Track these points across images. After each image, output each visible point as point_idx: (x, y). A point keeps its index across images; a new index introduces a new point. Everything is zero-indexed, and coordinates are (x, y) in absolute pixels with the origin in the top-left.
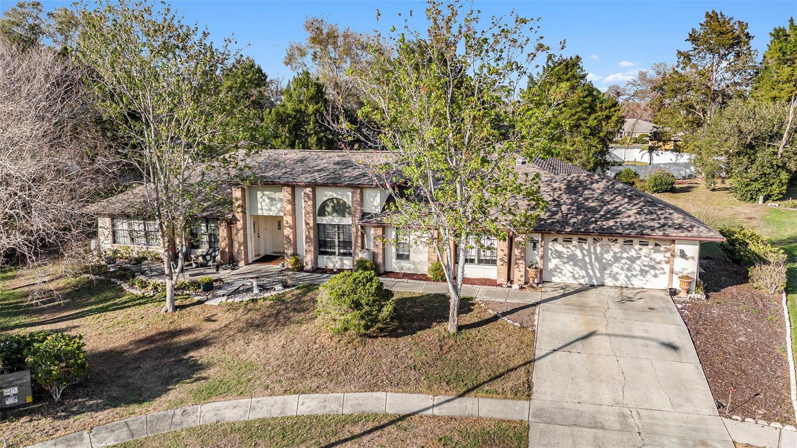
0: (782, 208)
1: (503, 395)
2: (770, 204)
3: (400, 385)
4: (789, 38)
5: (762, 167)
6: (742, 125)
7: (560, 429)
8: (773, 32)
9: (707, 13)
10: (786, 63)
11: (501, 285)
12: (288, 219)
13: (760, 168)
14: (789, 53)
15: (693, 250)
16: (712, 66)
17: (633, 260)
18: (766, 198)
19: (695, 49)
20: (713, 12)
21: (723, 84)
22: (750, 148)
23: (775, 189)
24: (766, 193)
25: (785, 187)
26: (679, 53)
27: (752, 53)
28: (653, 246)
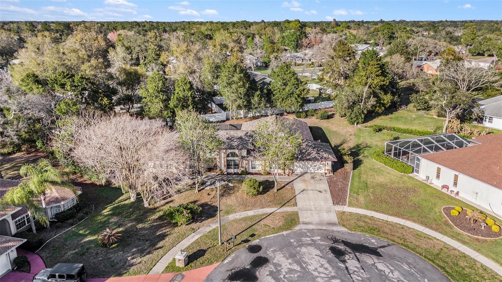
0: (362, 127)
1: (291, 206)
2: (358, 125)
3: (269, 206)
7: (304, 212)
11: (282, 175)
12: (218, 159)
13: (355, 113)
15: (330, 163)
17: (315, 166)
23: (360, 120)
24: (357, 122)
25: (363, 120)
28: (320, 162)
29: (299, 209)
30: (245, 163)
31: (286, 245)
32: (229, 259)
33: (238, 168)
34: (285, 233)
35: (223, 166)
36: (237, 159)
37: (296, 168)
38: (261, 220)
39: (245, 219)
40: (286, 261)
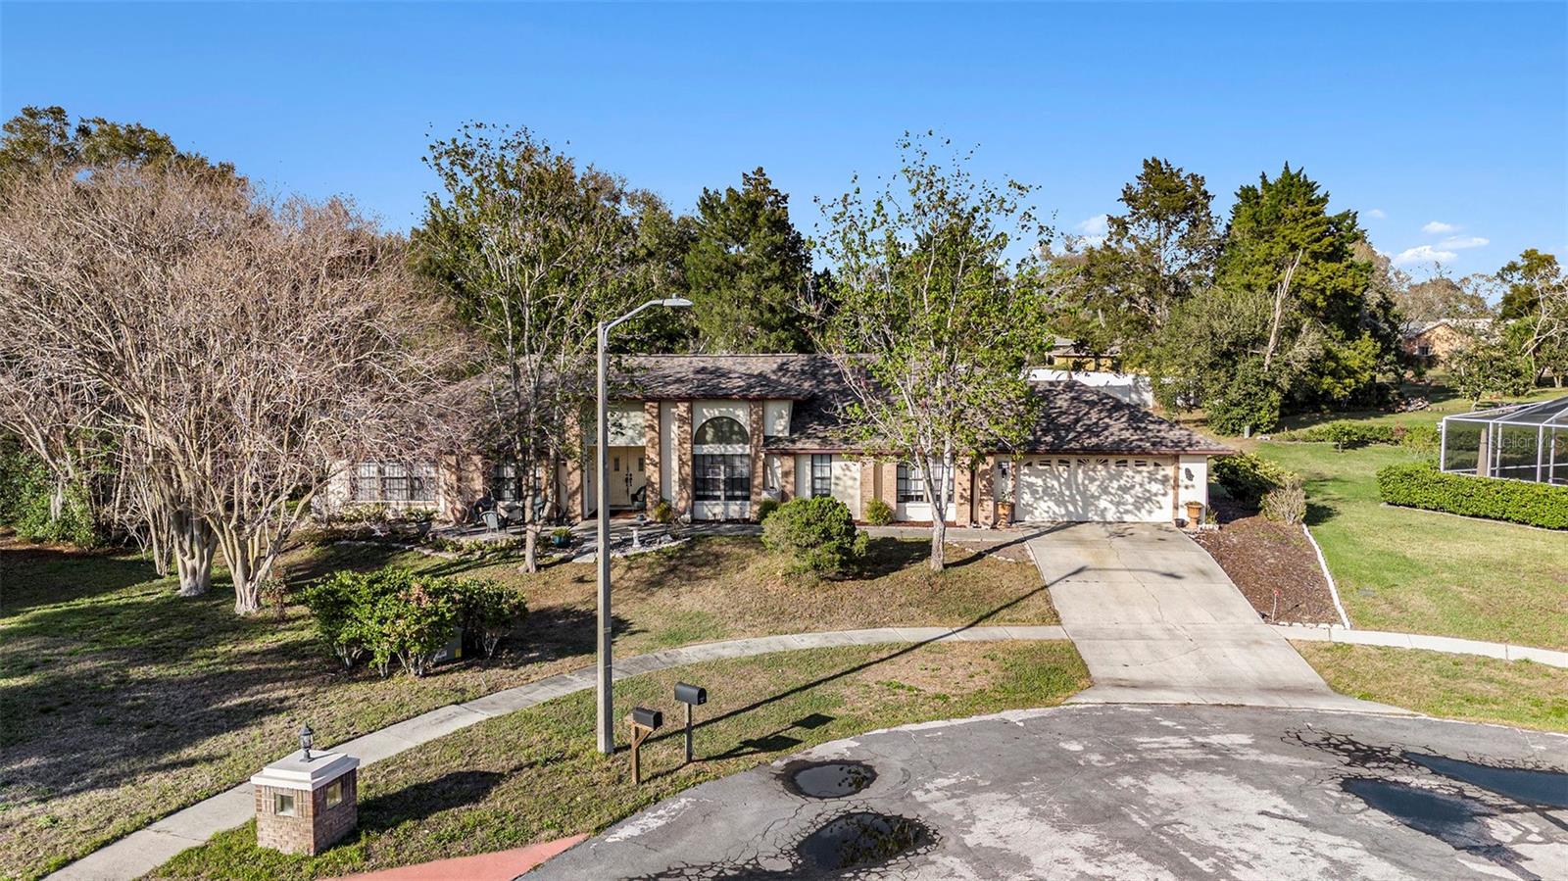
0: (1276, 442)
1: (1029, 622)
2: (1259, 437)
4: (1262, 201)
5: (1246, 384)
6: (1215, 324)
7: (1108, 643)
8: (1239, 192)
9: (1146, 161)
10: (1262, 237)
11: (963, 526)
12: (651, 453)
13: (1242, 386)
14: (1264, 222)
15: (1201, 469)
16: (1159, 239)
18: (1254, 429)
19: (1134, 214)
20: (1154, 160)
21: (1175, 268)
22: (1227, 357)
23: (1265, 416)
24: (1253, 422)
25: (1277, 413)
26: (1110, 219)
27: (1213, 220)
28: (1152, 468)
29: (1076, 633)
30: (779, 472)
31: (1038, 762)
32: (650, 821)
33: (747, 498)
34: (1015, 716)
35: (675, 488)
36: (740, 451)
37: (1027, 498)
38: (860, 667)
39: (772, 661)
40: (1056, 837)
